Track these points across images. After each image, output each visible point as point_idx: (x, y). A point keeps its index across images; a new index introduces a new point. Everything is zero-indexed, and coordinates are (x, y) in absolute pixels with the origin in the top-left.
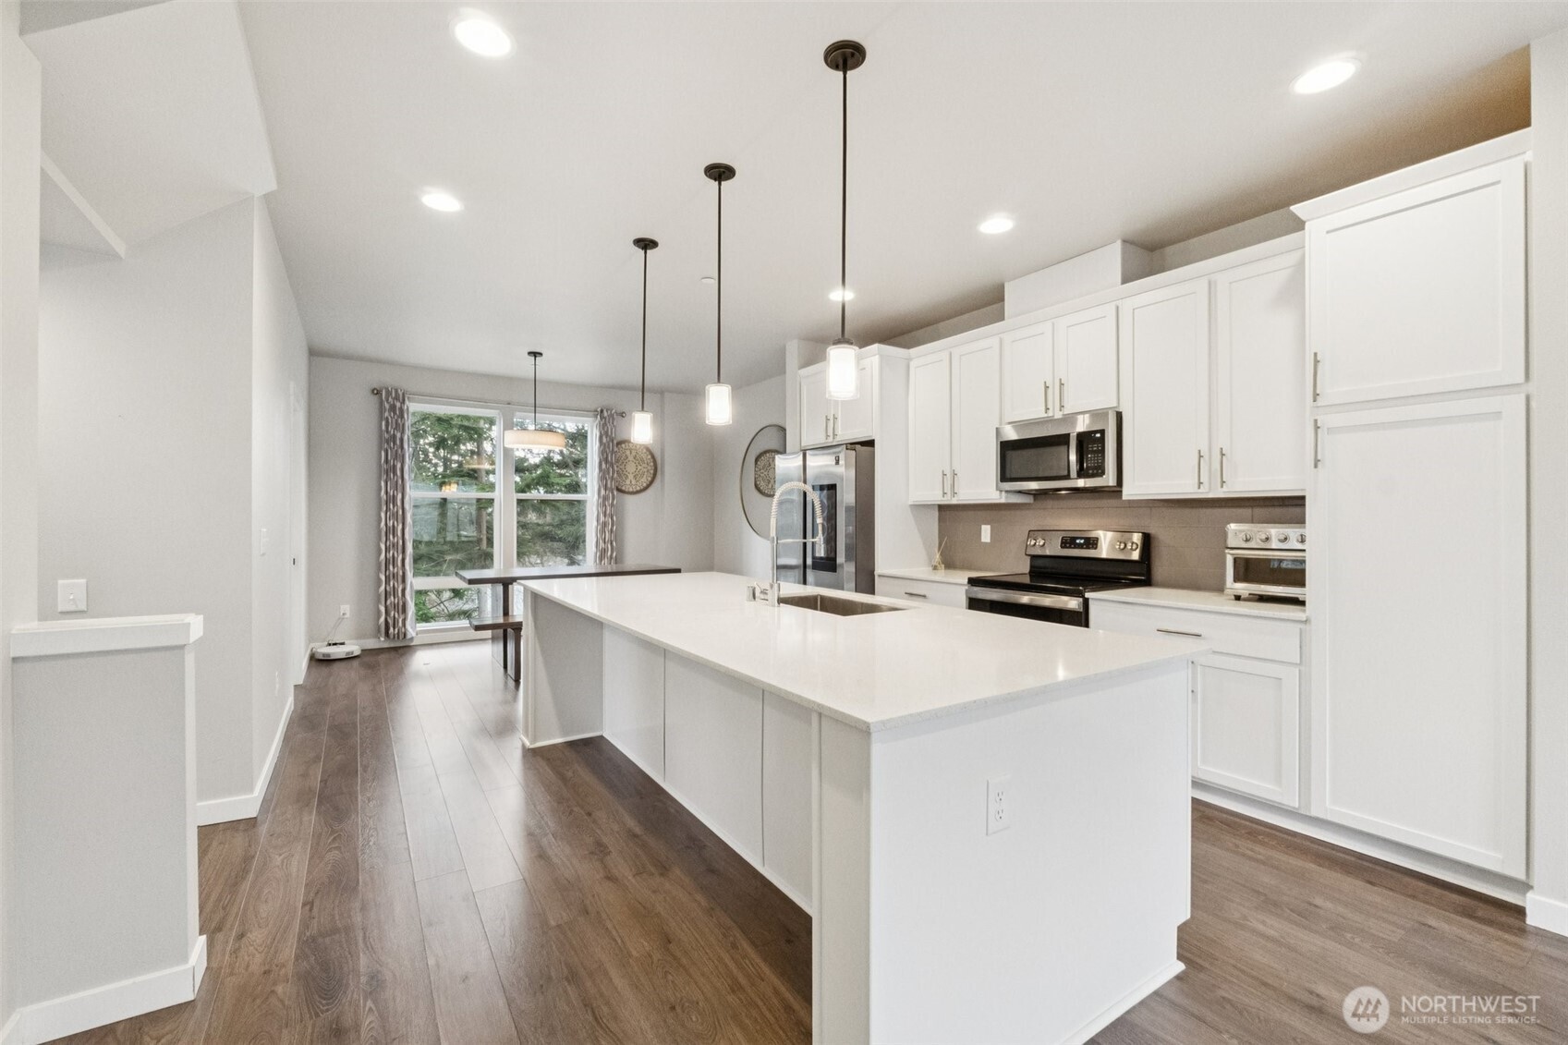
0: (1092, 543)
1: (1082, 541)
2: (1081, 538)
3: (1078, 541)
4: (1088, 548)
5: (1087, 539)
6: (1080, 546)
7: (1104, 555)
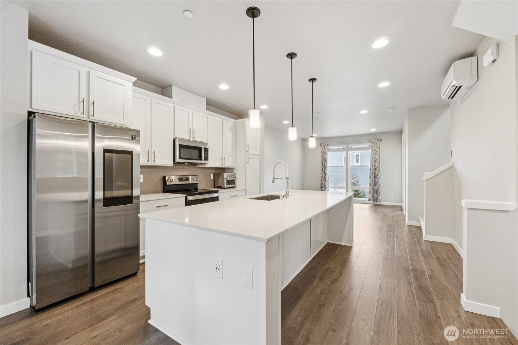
0: (187, 179)
1: (184, 179)
2: (184, 178)
3: (183, 179)
4: (187, 181)
5: (186, 178)
6: (184, 180)
7: (190, 183)
